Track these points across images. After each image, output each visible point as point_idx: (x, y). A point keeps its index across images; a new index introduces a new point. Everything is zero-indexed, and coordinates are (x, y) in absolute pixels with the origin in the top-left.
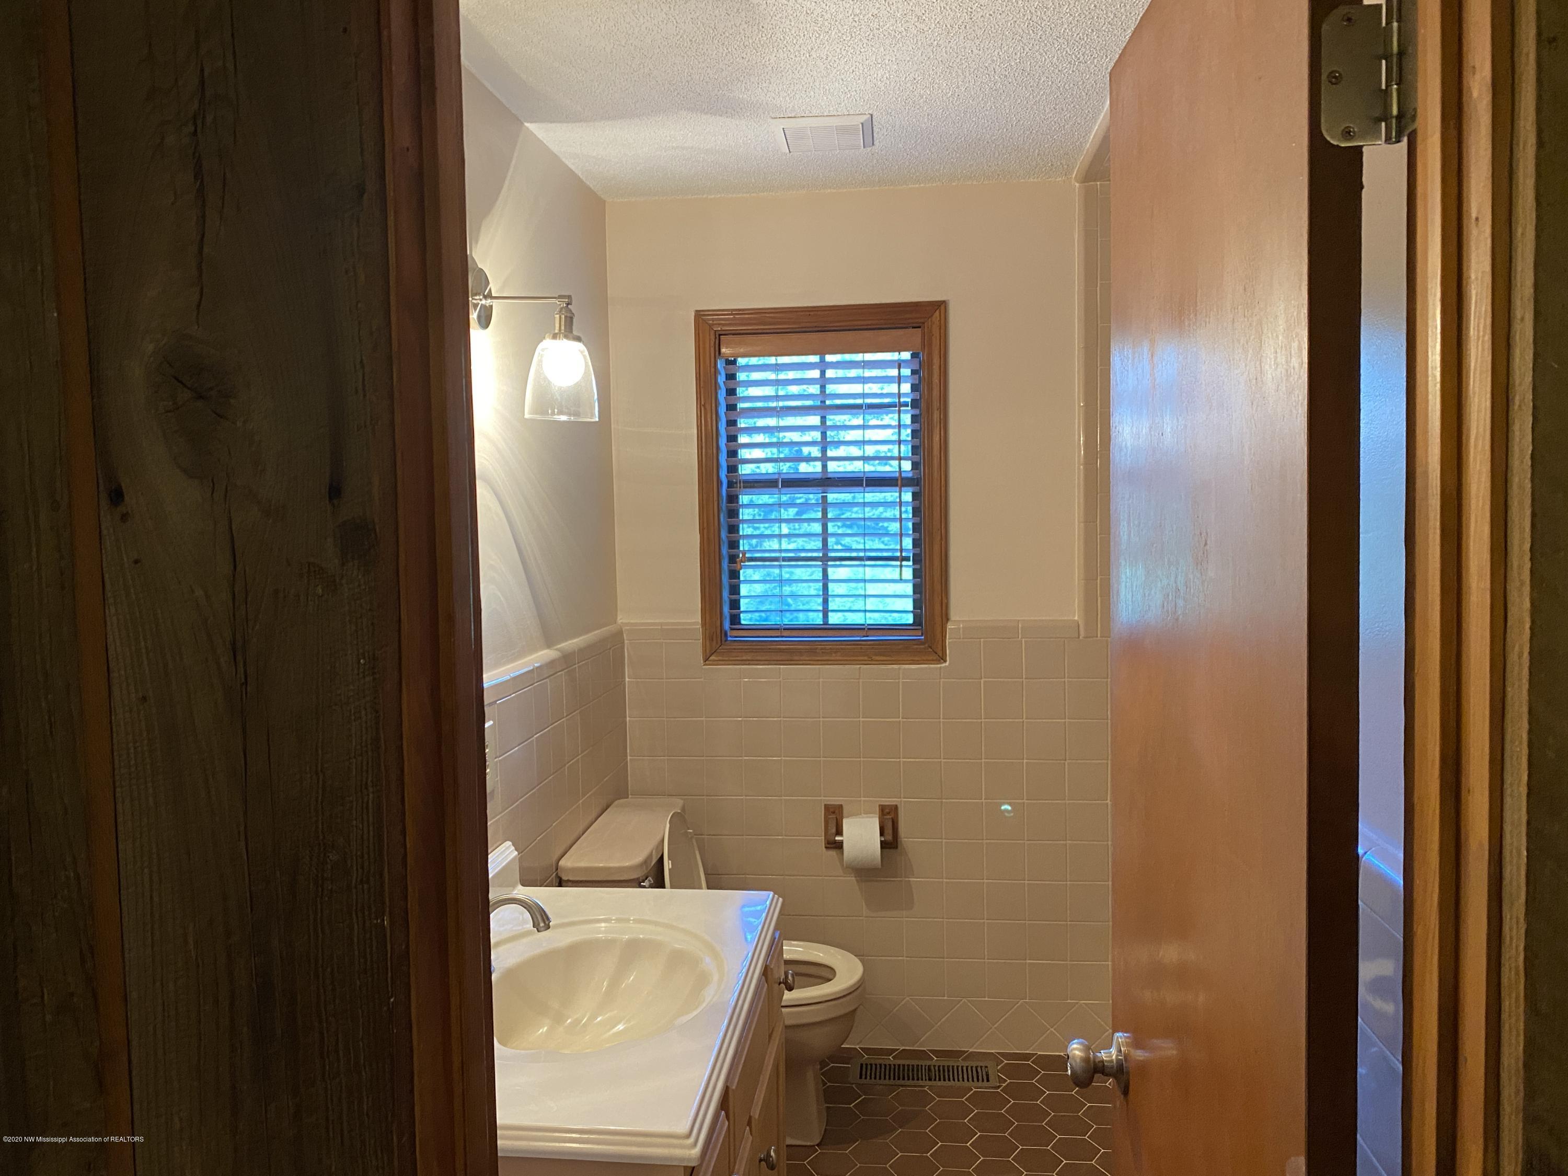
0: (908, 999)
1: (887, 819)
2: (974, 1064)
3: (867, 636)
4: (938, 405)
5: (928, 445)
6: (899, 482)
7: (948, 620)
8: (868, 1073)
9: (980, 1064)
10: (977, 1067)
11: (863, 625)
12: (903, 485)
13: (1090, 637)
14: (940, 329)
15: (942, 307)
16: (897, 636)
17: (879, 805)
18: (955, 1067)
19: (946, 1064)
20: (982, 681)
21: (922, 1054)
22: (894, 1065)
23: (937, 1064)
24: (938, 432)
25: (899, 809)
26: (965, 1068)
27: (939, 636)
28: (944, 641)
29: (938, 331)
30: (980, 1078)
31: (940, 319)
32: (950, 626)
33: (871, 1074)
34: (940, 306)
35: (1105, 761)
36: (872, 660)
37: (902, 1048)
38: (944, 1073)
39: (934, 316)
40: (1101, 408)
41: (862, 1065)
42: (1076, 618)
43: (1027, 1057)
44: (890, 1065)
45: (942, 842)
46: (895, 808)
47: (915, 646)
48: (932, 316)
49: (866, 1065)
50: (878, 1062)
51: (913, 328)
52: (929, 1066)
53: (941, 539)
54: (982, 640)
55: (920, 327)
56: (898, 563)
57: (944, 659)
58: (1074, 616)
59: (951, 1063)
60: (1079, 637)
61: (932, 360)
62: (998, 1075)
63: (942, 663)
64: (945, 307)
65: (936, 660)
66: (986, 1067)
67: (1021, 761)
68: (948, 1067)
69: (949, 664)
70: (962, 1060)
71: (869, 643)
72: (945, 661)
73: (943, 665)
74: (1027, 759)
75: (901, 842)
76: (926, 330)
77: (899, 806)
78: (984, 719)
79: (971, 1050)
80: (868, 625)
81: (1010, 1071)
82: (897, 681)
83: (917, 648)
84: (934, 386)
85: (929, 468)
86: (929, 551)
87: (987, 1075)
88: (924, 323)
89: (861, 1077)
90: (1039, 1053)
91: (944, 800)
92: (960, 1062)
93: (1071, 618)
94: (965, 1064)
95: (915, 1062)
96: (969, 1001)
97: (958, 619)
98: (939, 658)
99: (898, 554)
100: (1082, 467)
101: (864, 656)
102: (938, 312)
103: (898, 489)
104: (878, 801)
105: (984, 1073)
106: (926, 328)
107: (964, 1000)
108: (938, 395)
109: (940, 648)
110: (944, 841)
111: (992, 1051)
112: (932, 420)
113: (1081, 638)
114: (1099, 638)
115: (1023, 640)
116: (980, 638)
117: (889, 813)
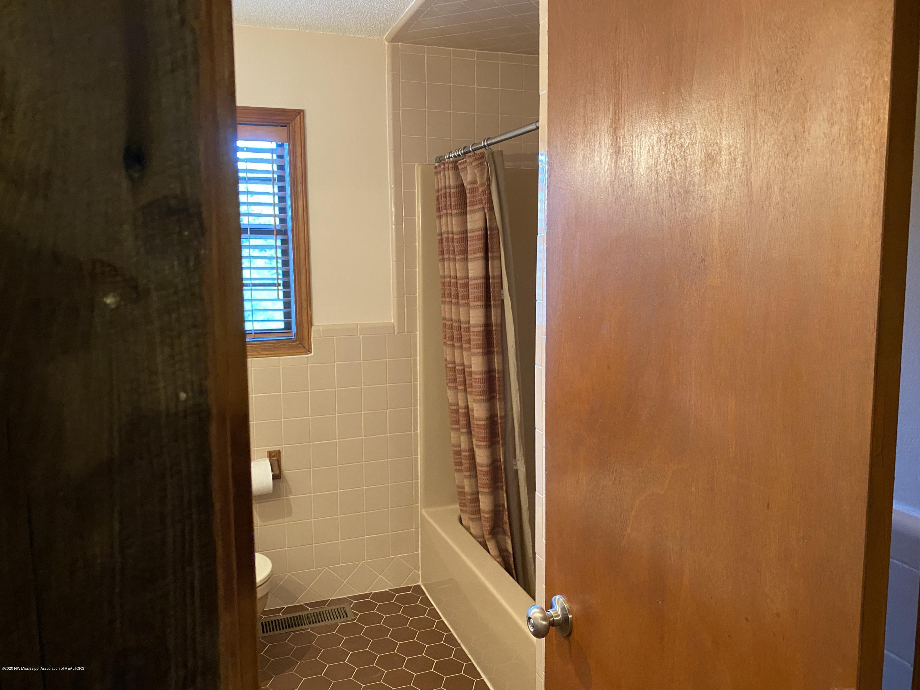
0: (289, 574)
1: (274, 460)
2: (336, 607)
3: (254, 338)
4: (301, 180)
5: (295, 207)
6: (275, 233)
7: (312, 325)
8: (268, 628)
9: (339, 606)
10: (338, 609)
11: (252, 330)
12: (277, 234)
13: (400, 333)
14: (300, 129)
15: (302, 114)
16: (277, 337)
17: (268, 452)
18: (324, 611)
19: (318, 611)
20: (336, 364)
21: (301, 608)
22: (284, 619)
23: (312, 612)
24: (302, 200)
25: (281, 453)
26: (330, 611)
27: (306, 337)
28: (309, 338)
29: (299, 130)
30: (342, 615)
31: (300, 121)
32: (313, 328)
33: (270, 628)
34: (300, 113)
35: (411, 408)
36: (260, 355)
37: (286, 607)
38: (318, 617)
39: (296, 119)
40: (404, 189)
41: (262, 623)
42: (392, 321)
43: (367, 596)
44: (281, 619)
45: (310, 470)
46: (278, 453)
47: (290, 344)
48: (295, 119)
49: (265, 623)
50: (273, 619)
51: (281, 126)
52: (307, 614)
53: (306, 271)
54: (335, 337)
55: (286, 126)
56: (276, 288)
57: (310, 351)
58: (391, 320)
59: (320, 609)
60: (394, 333)
61: (296, 150)
62: (353, 612)
63: (309, 354)
64: (304, 114)
65: (305, 352)
66: (344, 608)
67: (361, 413)
68: (320, 612)
69: (314, 354)
70: (327, 606)
71: (257, 343)
72: (311, 352)
73: (310, 355)
74: (364, 411)
75: (283, 473)
76: (291, 129)
77: (281, 450)
78: (337, 388)
79: (331, 599)
80: (255, 330)
81: (360, 607)
82: (279, 367)
83: (291, 345)
84: (298, 167)
85: (296, 223)
86: (298, 279)
87: (346, 614)
88: (289, 123)
89: (263, 632)
90: (373, 592)
91: (311, 443)
92: (327, 608)
93: (389, 321)
94: (330, 608)
95: (297, 614)
96: (329, 568)
97: (318, 324)
98: (307, 351)
99: (276, 282)
100: (393, 226)
101: (254, 352)
102: (298, 117)
103: (274, 237)
104: (266, 449)
105: (343, 612)
106: (291, 126)
107: (326, 568)
108: (301, 173)
109: (307, 344)
110: (312, 469)
111: (345, 597)
112: (297, 190)
113: (395, 333)
114: (406, 333)
115: (361, 336)
116: (334, 336)
117: (274, 456)
